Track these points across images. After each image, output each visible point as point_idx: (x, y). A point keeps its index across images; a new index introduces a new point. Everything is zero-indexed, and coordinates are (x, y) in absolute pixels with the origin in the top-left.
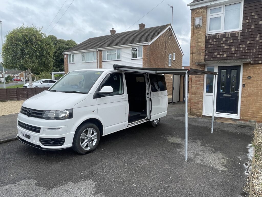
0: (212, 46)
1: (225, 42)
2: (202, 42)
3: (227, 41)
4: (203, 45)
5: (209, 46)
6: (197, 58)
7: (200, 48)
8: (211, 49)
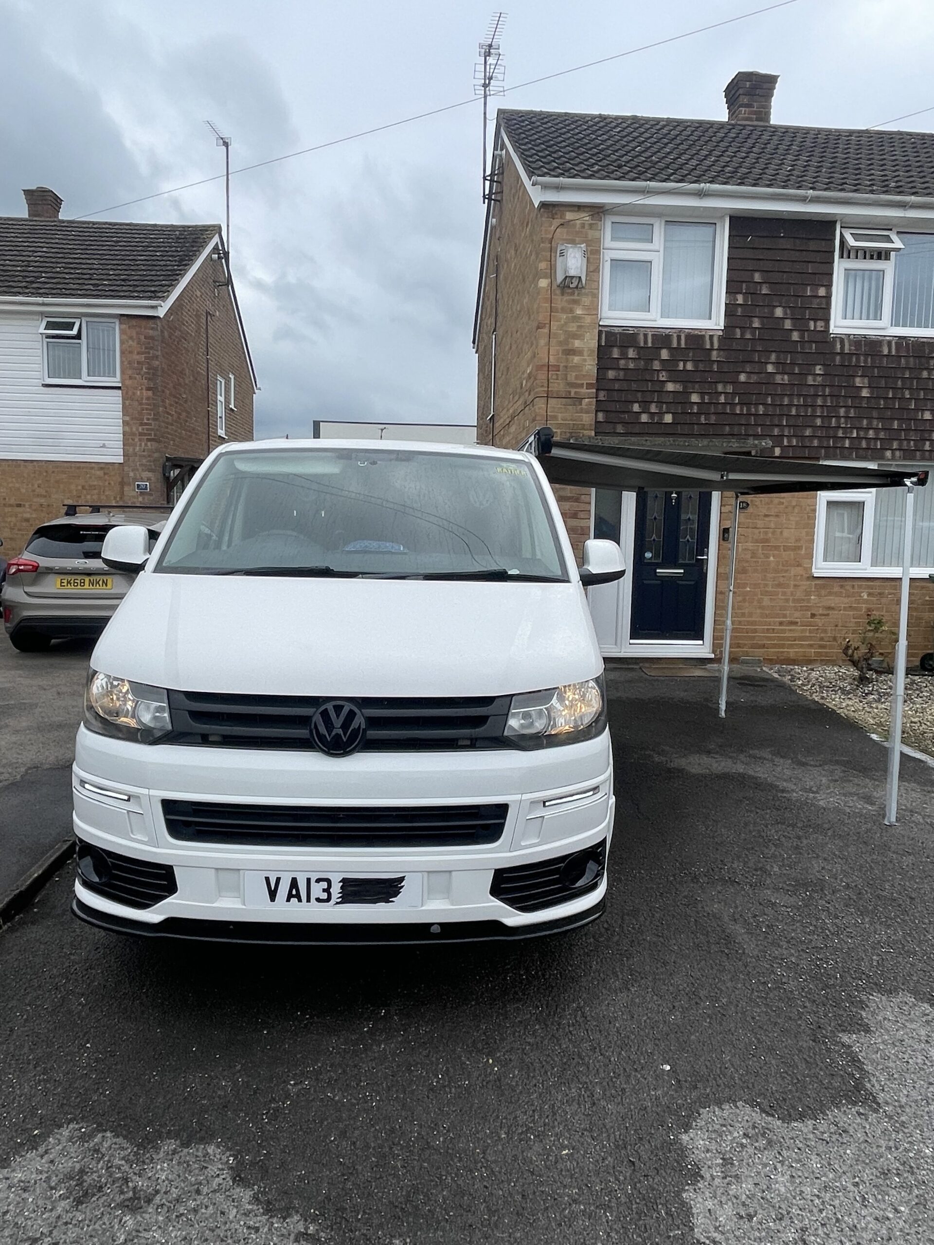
0: (622, 373)
1: (669, 366)
2: (585, 353)
3: (673, 361)
4: (590, 365)
5: (611, 374)
6: (566, 420)
7: (577, 377)
8: (617, 386)
